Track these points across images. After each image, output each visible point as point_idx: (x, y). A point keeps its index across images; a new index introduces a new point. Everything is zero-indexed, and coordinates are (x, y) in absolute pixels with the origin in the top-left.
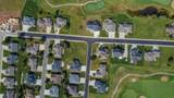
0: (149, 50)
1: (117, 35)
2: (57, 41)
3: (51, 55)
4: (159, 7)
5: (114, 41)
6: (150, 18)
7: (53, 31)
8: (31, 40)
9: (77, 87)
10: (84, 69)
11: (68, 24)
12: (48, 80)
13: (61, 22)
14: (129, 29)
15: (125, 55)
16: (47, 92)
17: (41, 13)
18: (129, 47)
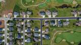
0: (65, 21)
1: (52, 16)
2: (28, 21)
3: (26, 26)
4: (68, 4)
5: (51, 19)
6: (64, 9)
8: (18, 21)
9: (38, 38)
10: (40, 30)
11: (32, 13)
12: (26, 36)
13: (29, 13)
14: (56, 14)
15: (56, 24)
16: (26, 41)
17: (21, 10)
18: (57, 21)
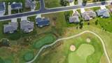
7: (79, 11)
